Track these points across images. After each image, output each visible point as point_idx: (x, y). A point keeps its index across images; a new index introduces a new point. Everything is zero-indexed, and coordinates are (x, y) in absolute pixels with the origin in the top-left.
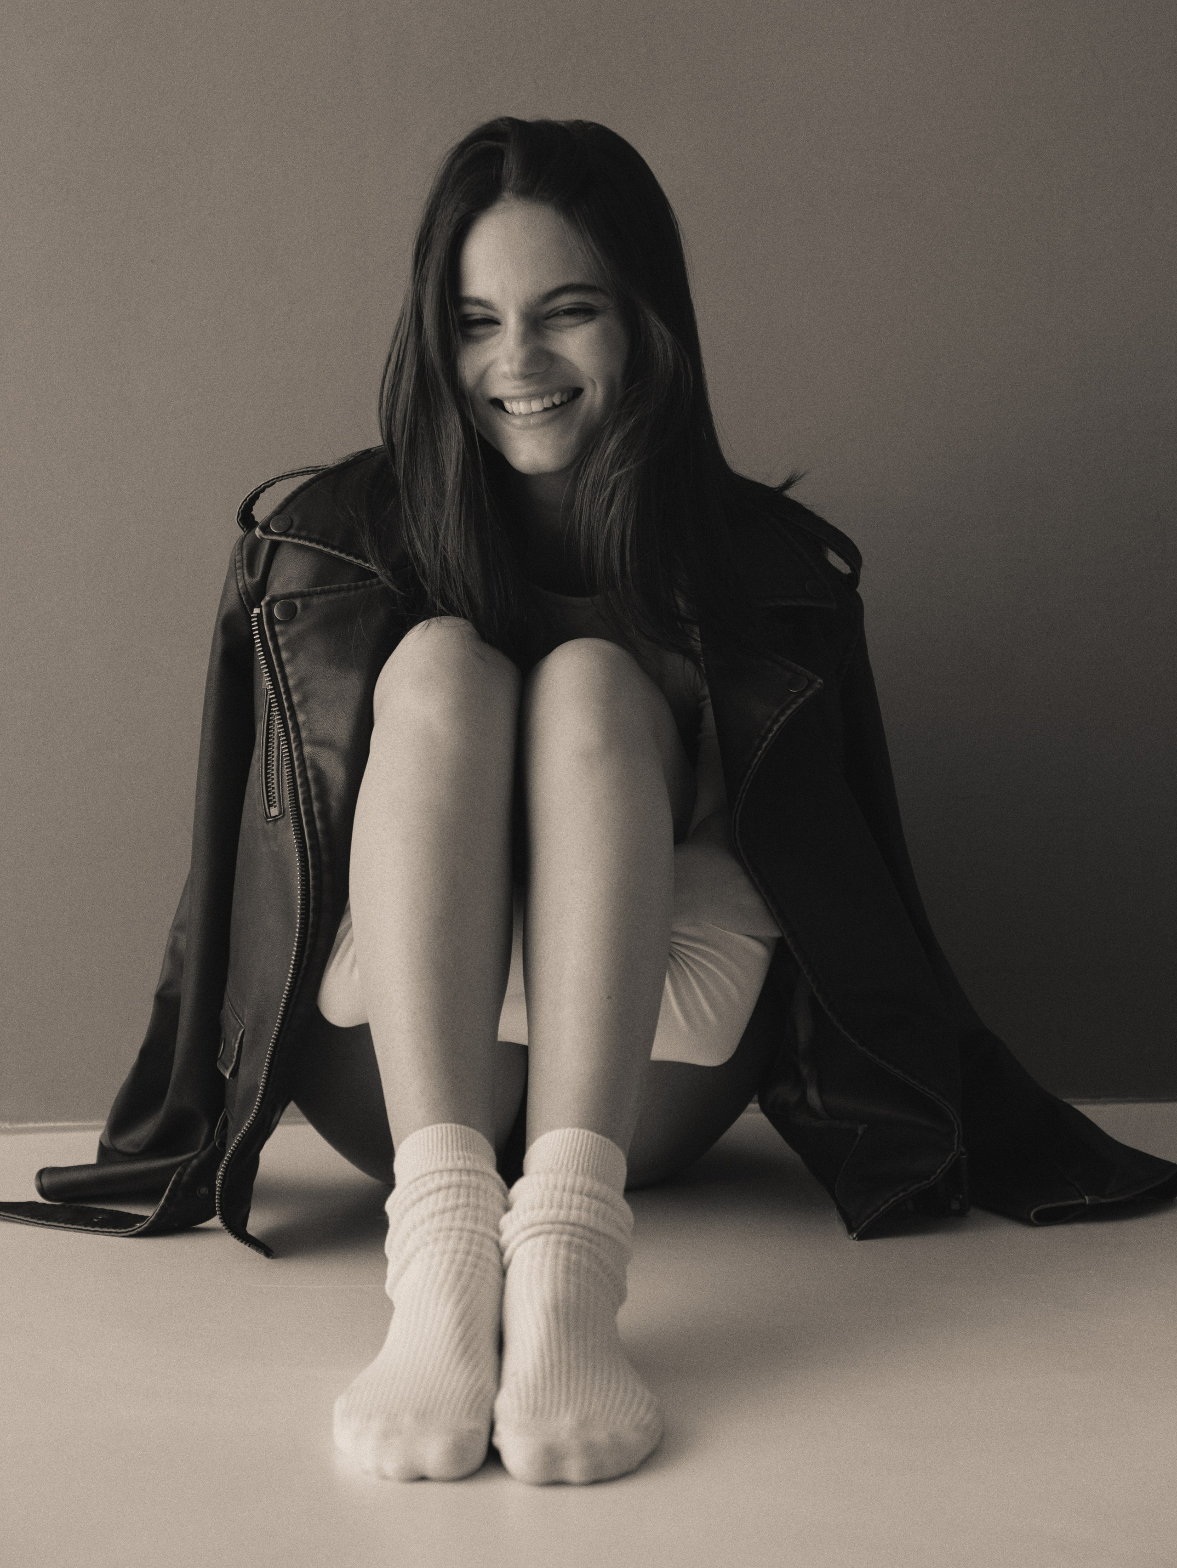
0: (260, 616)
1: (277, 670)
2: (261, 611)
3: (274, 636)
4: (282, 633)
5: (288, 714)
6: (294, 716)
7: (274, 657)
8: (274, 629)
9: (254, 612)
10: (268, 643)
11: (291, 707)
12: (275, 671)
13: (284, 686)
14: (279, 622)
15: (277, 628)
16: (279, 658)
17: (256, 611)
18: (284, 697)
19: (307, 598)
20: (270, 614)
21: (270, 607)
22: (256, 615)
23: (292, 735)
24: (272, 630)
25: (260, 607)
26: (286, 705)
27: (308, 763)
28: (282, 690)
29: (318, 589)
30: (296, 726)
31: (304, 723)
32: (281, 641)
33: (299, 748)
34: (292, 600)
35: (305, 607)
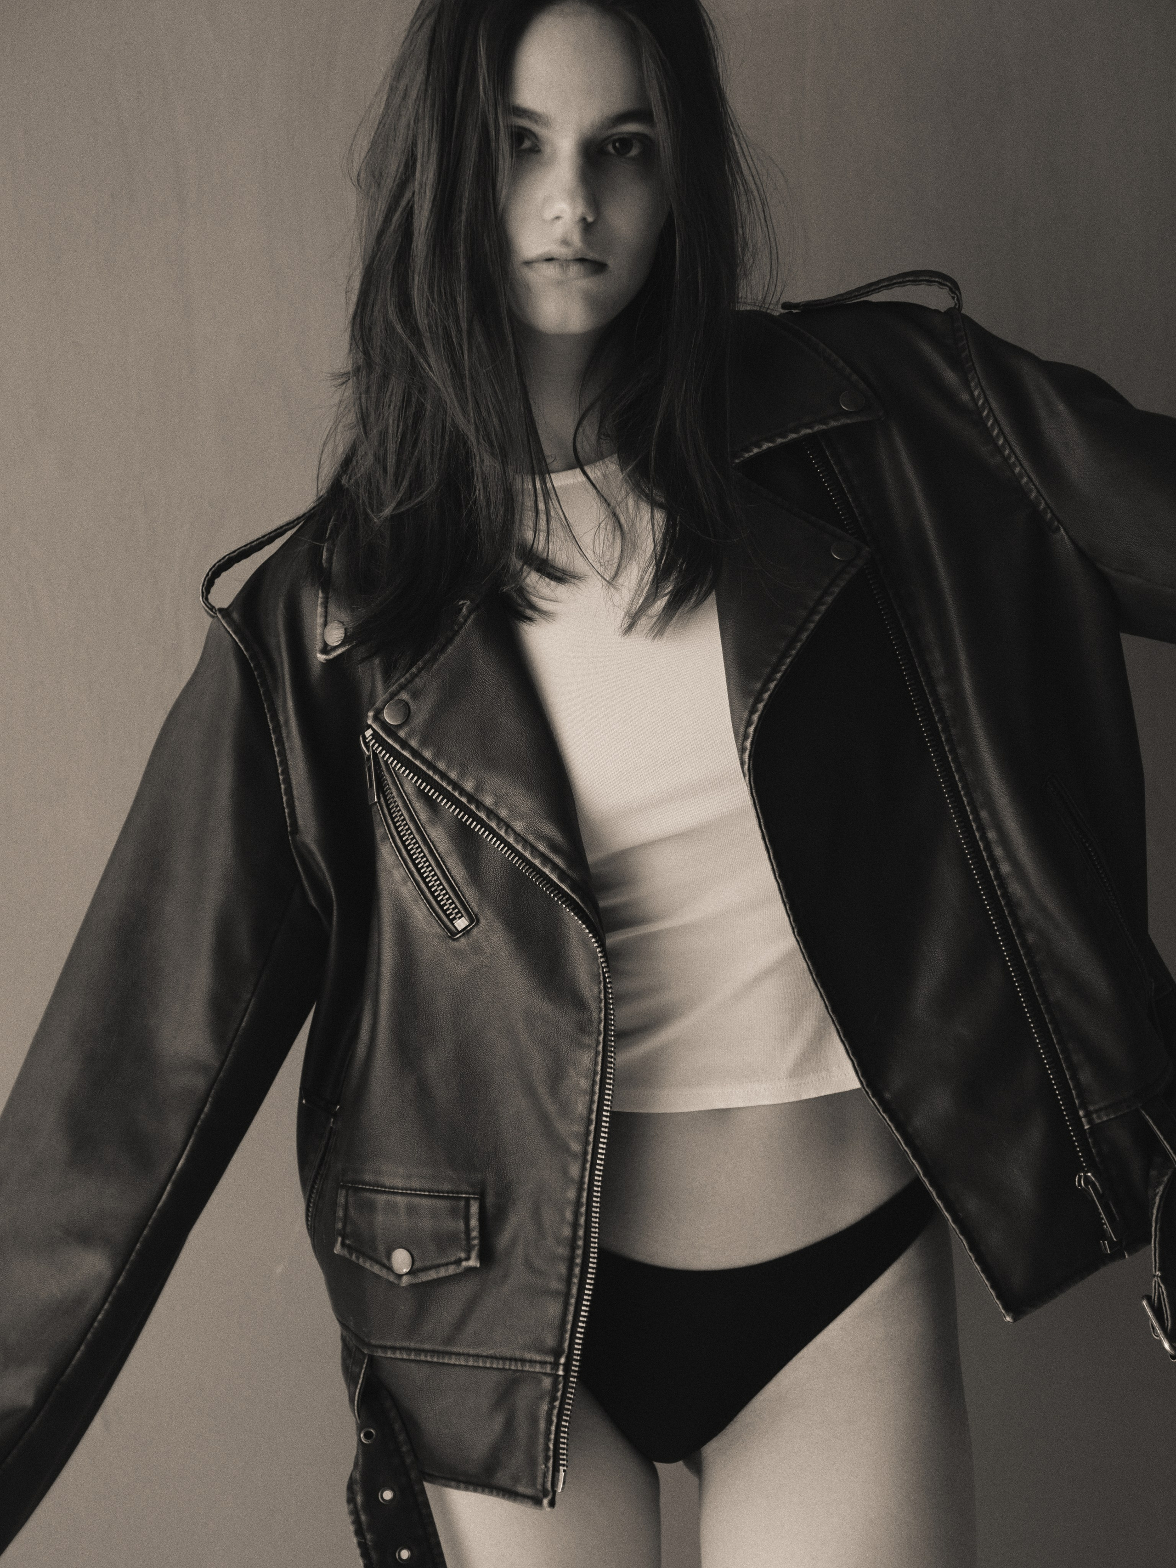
0: (375, 735)
1: (430, 773)
2: (373, 730)
3: (404, 744)
4: (410, 735)
5: (473, 807)
6: (480, 805)
7: (418, 763)
8: (399, 737)
9: (367, 736)
10: (403, 755)
11: (471, 798)
12: (429, 776)
13: (449, 784)
14: (400, 727)
15: (402, 734)
16: (424, 760)
17: (369, 733)
18: (456, 794)
19: (410, 686)
20: (385, 726)
21: (380, 719)
22: (371, 737)
23: (493, 824)
24: (397, 739)
25: (370, 727)
26: (464, 800)
27: (531, 838)
28: (450, 788)
29: (414, 670)
30: (490, 812)
31: (496, 804)
32: (414, 743)
33: (510, 830)
34: (396, 698)
35: (415, 695)
